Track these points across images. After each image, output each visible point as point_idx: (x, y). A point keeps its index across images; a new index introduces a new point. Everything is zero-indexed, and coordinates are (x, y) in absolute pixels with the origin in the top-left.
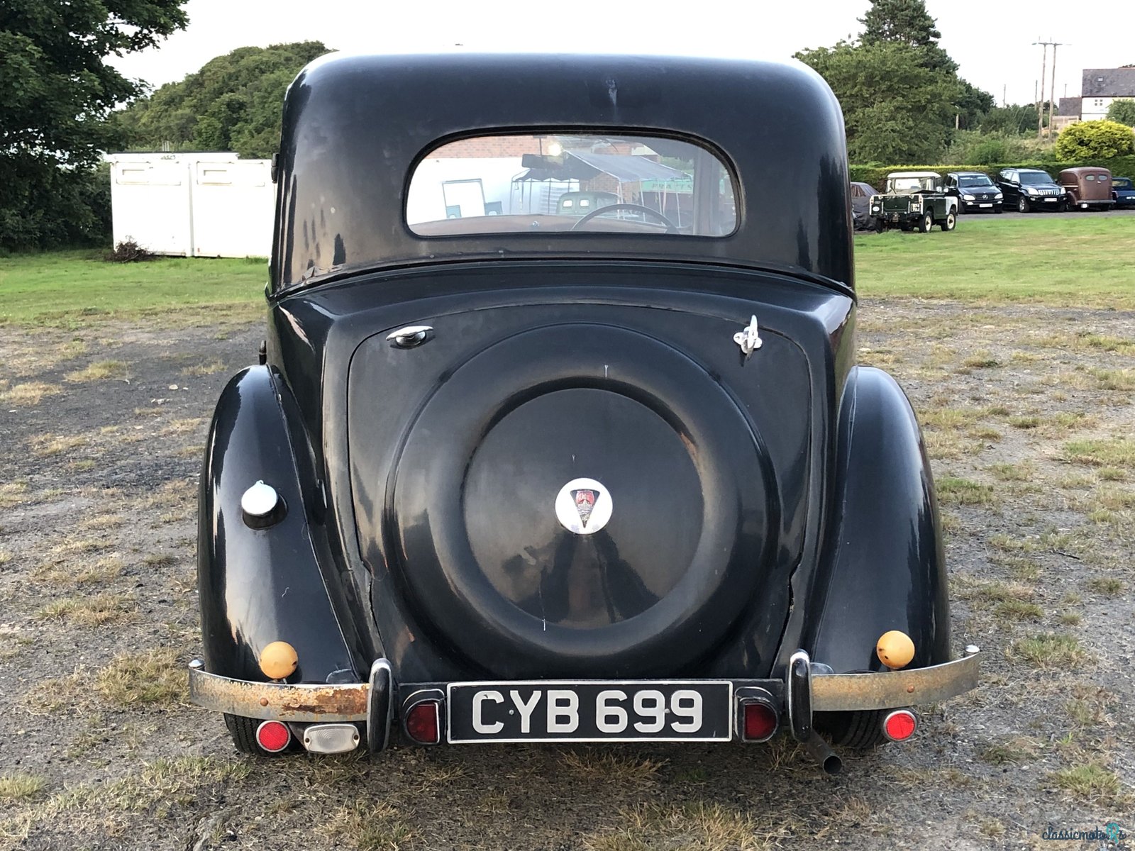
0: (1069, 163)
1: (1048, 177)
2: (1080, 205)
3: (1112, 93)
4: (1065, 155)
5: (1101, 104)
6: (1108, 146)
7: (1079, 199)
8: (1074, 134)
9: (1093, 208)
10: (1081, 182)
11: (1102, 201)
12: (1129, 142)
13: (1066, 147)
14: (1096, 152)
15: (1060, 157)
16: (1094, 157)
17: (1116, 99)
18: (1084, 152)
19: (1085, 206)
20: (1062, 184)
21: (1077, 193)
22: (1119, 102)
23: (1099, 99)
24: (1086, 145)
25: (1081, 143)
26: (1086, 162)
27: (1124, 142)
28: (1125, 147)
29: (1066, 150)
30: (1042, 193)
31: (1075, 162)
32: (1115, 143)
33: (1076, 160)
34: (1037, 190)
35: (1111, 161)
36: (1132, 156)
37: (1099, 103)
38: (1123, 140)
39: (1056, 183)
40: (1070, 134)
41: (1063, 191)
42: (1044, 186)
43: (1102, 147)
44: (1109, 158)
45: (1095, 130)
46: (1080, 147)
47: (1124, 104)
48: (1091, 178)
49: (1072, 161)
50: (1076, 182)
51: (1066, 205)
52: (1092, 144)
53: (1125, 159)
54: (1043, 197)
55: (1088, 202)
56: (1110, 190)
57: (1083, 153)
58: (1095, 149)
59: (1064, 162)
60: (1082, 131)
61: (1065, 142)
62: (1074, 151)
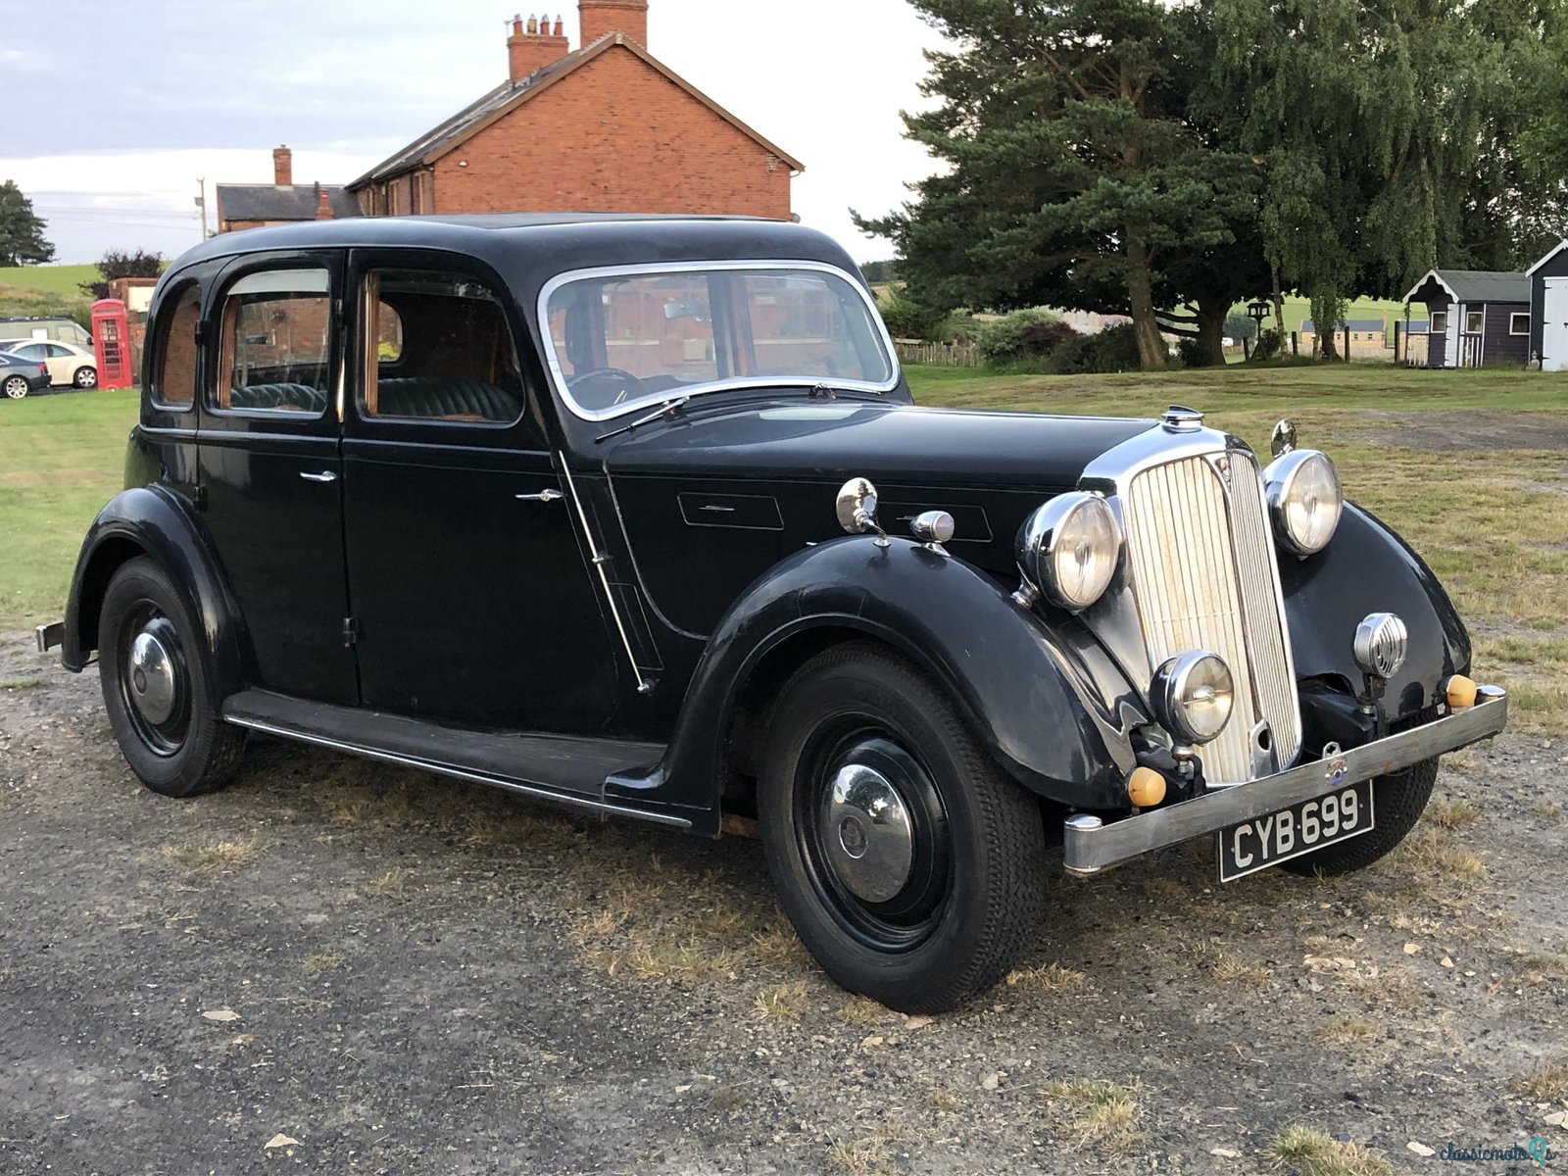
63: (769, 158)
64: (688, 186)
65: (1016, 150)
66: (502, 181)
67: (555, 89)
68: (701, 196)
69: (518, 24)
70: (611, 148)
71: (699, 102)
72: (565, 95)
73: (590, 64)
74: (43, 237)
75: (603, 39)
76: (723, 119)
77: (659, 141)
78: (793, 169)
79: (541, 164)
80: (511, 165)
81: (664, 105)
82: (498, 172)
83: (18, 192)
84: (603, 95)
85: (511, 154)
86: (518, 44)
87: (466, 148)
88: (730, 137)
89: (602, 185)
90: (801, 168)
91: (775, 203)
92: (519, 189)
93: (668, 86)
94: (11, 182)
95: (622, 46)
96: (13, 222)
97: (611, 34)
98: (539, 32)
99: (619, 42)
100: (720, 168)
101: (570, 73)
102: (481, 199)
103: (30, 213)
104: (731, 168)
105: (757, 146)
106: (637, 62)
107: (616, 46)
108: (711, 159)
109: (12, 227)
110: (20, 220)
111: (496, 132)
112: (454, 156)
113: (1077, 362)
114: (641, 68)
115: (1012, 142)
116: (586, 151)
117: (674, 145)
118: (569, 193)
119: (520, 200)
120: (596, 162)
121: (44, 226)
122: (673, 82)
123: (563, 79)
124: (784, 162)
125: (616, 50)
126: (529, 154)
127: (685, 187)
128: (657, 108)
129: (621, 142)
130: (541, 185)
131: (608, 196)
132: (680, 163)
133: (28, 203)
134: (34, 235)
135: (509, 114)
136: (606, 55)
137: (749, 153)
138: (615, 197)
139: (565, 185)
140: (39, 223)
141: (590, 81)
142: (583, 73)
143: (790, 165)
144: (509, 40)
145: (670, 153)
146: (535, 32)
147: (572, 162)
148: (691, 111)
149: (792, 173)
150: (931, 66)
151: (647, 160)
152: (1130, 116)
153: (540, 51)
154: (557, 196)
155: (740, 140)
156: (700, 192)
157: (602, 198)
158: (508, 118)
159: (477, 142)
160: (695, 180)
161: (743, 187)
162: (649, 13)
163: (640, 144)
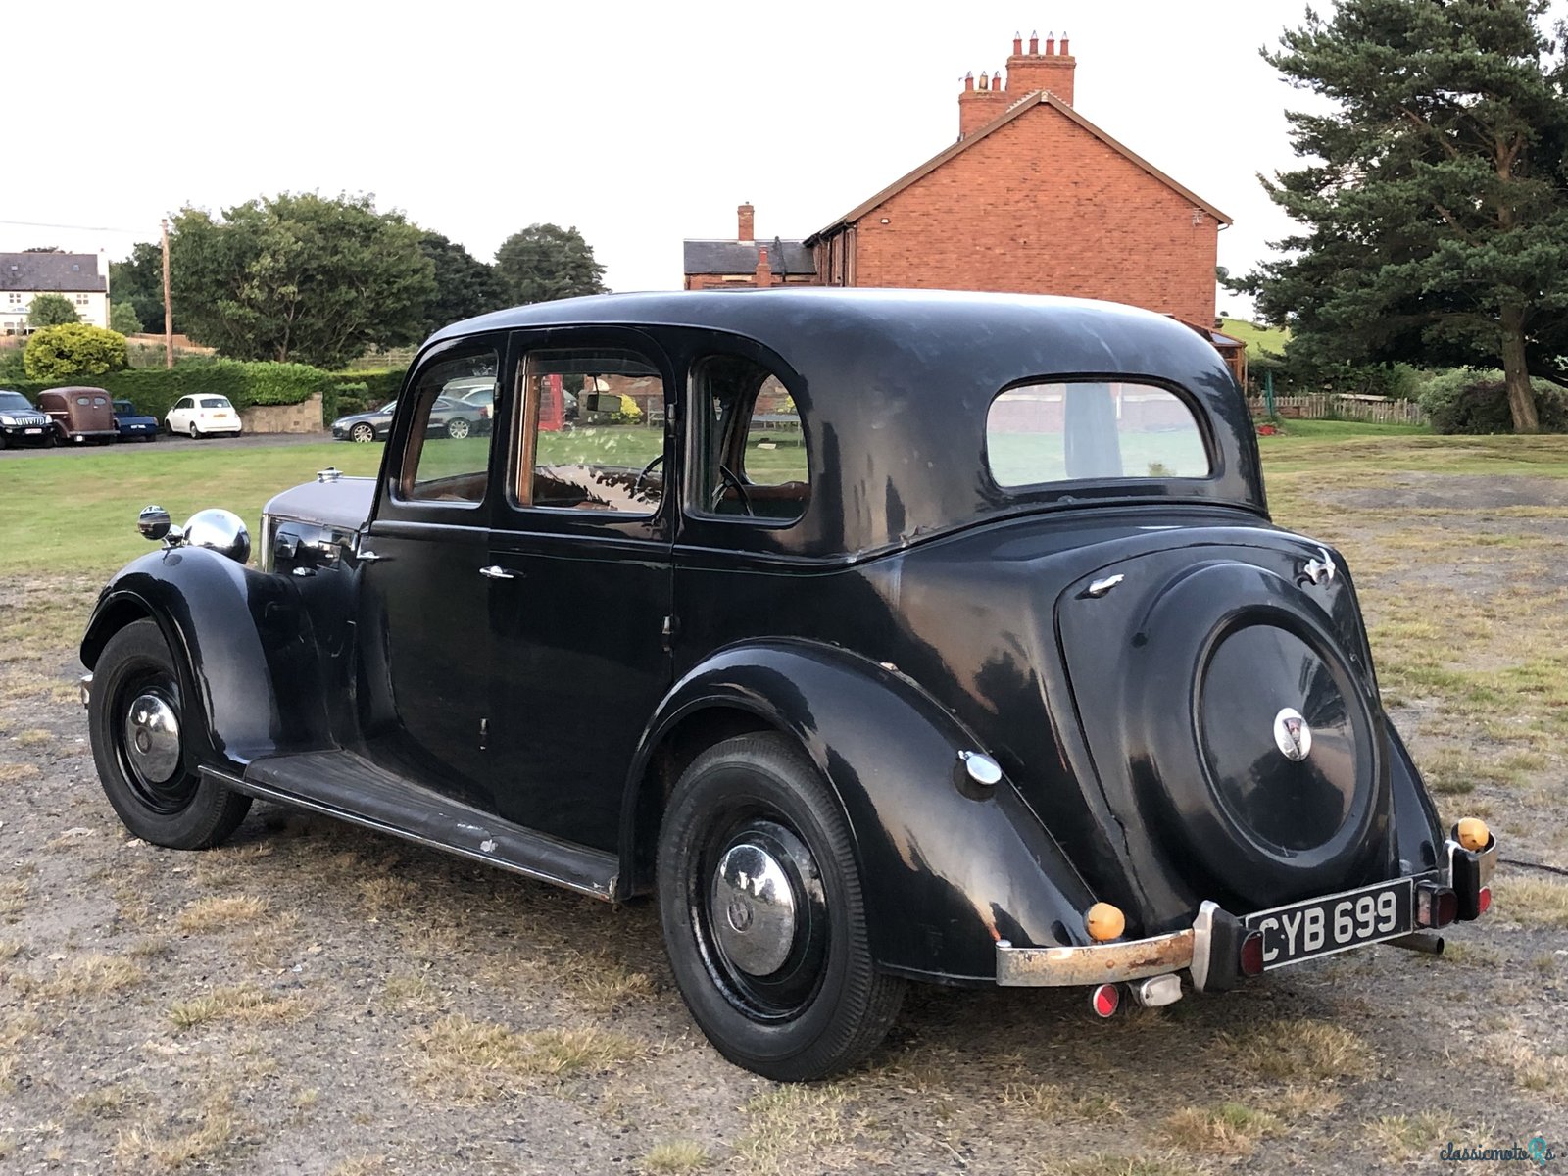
0: (45, 381)
1: (24, 400)
2: (73, 437)
3: (33, 287)
4: (40, 370)
5: (18, 301)
6: (97, 359)
7: (71, 428)
8: (49, 343)
9: (91, 441)
10: (72, 407)
11: (102, 432)
12: (122, 354)
13: (40, 360)
14: (81, 367)
15: (33, 373)
16: (78, 373)
17: (40, 294)
18: (66, 366)
19: (80, 439)
20: (44, 410)
21: (67, 421)
22: (43, 299)
23: (15, 293)
24: (68, 357)
25: (61, 354)
26: (69, 379)
27: (116, 353)
28: (118, 360)
29: (41, 364)
30: (20, 422)
31: (55, 381)
32: (105, 355)
33: (56, 378)
34: (14, 418)
35: (102, 378)
36: (127, 371)
37: (15, 298)
38: (115, 350)
39: (38, 408)
40: (43, 343)
41: (49, 420)
42: (23, 413)
43: (88, 361)
44: (99, 375)
45: (76, 338)
46: (58, 360)
47: (51, 301)
48: (82, 401)
49: (49, 378)
50: (64, 407)
51: (53, 438)
52: (76, 356)
53: (121, 376)
54: (24, 428)
55: (85, 433)
56: (111, 417)
57: (64, 368)
58: (80, 362)
59: (38, 381)
60: (60, 339)
61: (38, 353)
62: (51, 366)
63: (1196, 211)
64: (1109, 241)
65: (1362, 212)
66: (921, 238)
67: (978, 147)
68: (1122, 250)
69: (969, 80)
70: (1032, 205)
71: (1125, 158)
72: (987, 153)
73: (1015, 122)
74: (601, 282)
75: (1028, 97)
76: (1147, 173)
77: (1081, 196)
78: (1221, 223)
79: (960, 221)
80: (932, 222)
81: (1087, 161)
82: (917, 229)
83: (581, 238)
84: (1025, 152)
85: (932, 212)
86: (968, 101)
87: (888, 206)
88: (1155, 192)
89: (1022, 241)
90: (1230, 221)
91: (1200, 256)
92: (938, 245)
93: (1092, 142)
94: (574, 228)
95: (1047, 103)
96: (574, 268)
97: (1037, 91)
98: (990, 88)
99: (1044, 99)
100: (1142, 221)
101: (993, 132)
102: (901, 256)
103: (591, 259)
104: (1155, 222)
105: (1182, 200)
106: (1063, 119)
107: (1040, 103)
108: (1134, 214)
109: (573, 273)
110: (580, 266)
111: (919, 191)
112: (875, 215)
113: (1461, 424)
114: (1066, 124)
115: (1358, 203)
116: (1007, 207)
117: (1096, 200)
118: (989, 249)
119: (937, 257)
120: (1015, 217)
121: (603, 272)
122: (1099, 138)
123: (986, 137)
124: (1210, 215)
125: (1040, 107)
126: (950, 211)
127: (1105, 241)
128: (1079, 163)
129: (1042, 198)
130: (960, 241)
131: (1026, 252)
132: (1102, 217)
133: (589, 250)
134: (594, 280)
135: (932, 172)
136: (1030, 113)
137: (1174, 207)
138: (1034, 252)
139: (983, 241)
140: (599, 269)
141: (1013, 138)
142: (1006, 131)
143: (1219, 219)
144: (961, 96)
145: (1091, 208)
146: (986, 87)
147: (991, 218)
148: (1116, 166)
149: (1220, 227)
150: (1294, 126)
151: (1068, 215)
152: (1483, 177)
153: (990, 106)
154: (977, 252)
155: (1165, 194)
156: (1122, 246)
157: (1020, 252)
158: (930, 176)
159: (899, 200)
160: (1116, 234)
161: (1167, 241)
162: (1076, 70)
163: (1061, 199)
